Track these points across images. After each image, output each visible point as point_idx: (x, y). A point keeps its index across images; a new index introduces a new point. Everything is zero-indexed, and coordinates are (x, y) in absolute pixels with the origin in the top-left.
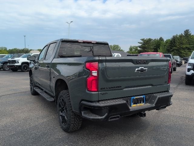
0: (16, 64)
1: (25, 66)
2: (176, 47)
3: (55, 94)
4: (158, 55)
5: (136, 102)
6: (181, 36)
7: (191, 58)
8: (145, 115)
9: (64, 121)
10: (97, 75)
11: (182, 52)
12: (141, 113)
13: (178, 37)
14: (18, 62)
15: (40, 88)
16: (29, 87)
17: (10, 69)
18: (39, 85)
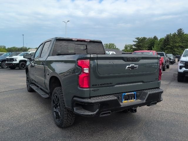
0: (14, 62)
1: (22, 64)
2: (170, 45)
3: (49, 90)
4: (151, 53)
5: (127, 98)
6: (174, 35)
7: (183, 56)
8: (135, 111)
9: (58, 117)
10: (89, 72)
11: (175, 50)
12: (132, 109)
13: (171, 35)
14: (16, 60)
15: (36, 85)
16: (25, 84)
17: (8, 67)
18: (35, 82)
